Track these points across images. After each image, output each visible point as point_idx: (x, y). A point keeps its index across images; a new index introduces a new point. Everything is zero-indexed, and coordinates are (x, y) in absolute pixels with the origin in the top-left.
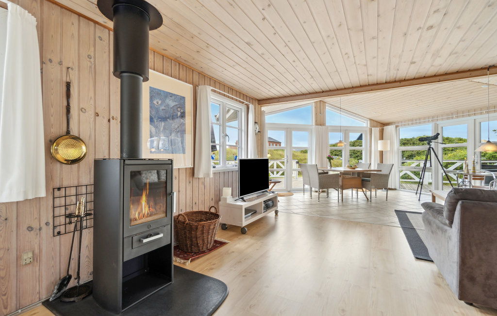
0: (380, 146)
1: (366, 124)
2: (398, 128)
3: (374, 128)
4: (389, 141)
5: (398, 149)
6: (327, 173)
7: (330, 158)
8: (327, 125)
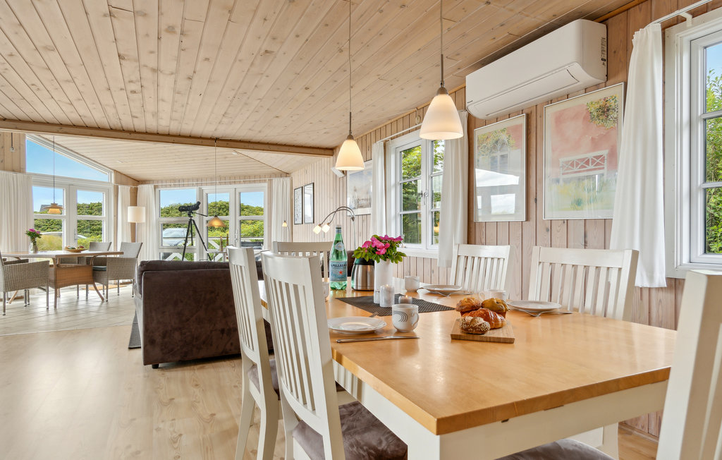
0: (130, 214)
1: (107, 178)
2: (157, 190)
3: (123, 186)
4: (144, 208)
5: (158, 222)
6: (27, 261)
7: (33, 235)
8: (28, 171)
